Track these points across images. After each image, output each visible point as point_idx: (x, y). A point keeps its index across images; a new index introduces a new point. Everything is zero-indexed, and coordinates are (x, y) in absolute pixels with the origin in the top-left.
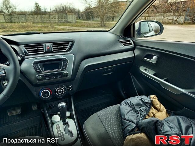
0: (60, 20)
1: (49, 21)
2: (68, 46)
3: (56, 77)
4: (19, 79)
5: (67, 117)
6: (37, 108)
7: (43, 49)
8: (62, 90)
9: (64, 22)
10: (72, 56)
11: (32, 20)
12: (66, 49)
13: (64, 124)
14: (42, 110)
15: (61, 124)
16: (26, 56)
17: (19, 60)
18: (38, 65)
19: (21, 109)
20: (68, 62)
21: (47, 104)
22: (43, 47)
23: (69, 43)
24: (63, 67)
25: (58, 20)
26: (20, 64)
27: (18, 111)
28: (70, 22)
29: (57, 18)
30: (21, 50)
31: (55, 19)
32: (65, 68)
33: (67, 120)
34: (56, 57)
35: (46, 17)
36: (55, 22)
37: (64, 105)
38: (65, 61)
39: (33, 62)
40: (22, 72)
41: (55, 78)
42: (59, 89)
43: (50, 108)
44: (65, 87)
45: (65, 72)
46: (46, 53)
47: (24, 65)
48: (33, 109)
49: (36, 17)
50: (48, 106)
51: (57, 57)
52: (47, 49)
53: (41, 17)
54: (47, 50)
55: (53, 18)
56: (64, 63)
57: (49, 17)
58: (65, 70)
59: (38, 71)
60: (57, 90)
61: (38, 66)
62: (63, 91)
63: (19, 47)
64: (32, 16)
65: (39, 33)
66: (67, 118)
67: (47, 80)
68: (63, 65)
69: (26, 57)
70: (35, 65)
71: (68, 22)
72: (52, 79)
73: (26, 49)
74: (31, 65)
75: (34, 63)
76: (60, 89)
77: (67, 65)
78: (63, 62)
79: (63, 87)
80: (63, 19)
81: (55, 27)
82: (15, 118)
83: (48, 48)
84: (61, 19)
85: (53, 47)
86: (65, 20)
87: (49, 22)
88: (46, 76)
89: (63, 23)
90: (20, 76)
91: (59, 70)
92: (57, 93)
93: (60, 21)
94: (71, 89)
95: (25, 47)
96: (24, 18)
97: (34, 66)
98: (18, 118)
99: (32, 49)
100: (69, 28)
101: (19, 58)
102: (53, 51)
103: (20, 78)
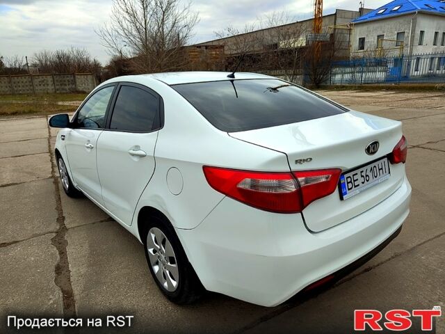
0: (57, 87)
1: (31, 90)
9: (68, 91)
25: (53, 87)
28: (84, 93)
29: (50, 83)
31: (46, 87)
35: (22, 82)
36: (48, 93)
53: (9, 83)
55: (40, 85)
57: (31, 81)
71: (78, 92)
80: (65, 85)
81: (60, 103)
84: (61, 85)
89: (67, 93)
93: (58, 90)
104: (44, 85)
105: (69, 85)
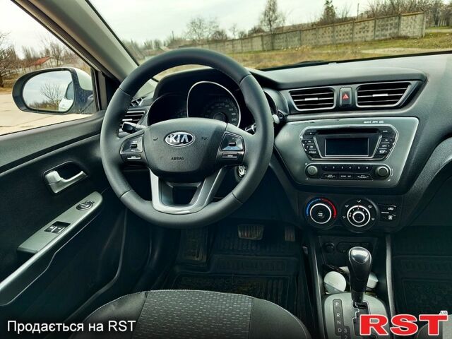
0: (377, 33)
1: (350, 38)
2: (403, 92)
3: (355, 177)
4: (269, 167)
5: (367, 289)
6: (294, 240)
7: (332, 101)
8: (365, 212)
9: (388, 37)
10: (414, 123)
11: (313, 42)
12: (396, 102)
13: (354, 306)
14: (304, 247)
15: (347, 301)
16: (291, 114)
17: (274, 123)
18: (315, 138)
19: (262, 230)
20: (397, 138)
21: (319, 237)
22: (332, 96)
23: (409, 84)
24: (378, 150)
25: (373, 34)
26: (277, 132)
27: (257, 234)
28: (406, 38)
29: (371, 29)
30: (282, 101)
31: (366, 34)
32: (385, 155)
33: (367, 298)
34: (362, 122)
35: (344, 31)
36: (365, 41)
37: (365, 258)
38: (389, 134)
39: (303, 131)
40: (276, 152)
41: (349, 179)
42: (356, 209)
43: (323, 249)
44: (373, 207)
45: (383, 166)
46: (338, 109)
47: (284, 136)
48: (286, 238)
49: (323, 34)
50: (321, 245)
51: (367, 124)
52: (343, 100)
53: (333, 32)
54: (341, 103)
55: (360, 32)
56: (383, 140)
57: (352, 30)
58: (383, 160)
59: (312, 155)
60: (352, 212)
61: (313, 142)
62: (367, 217)
63: (279, 94)
64: (313, 32)
65: (327, 63)
66: (368, 291)
67: (330, 178)
68: (380, 146)
69: (289, 118)
70: (307, 137)
71: (400, 38)
72: (343, 179)
73: (294, 98)
74: (298, 136)
75: (307, 133)
76: (361, 209)
77: (391, 146)
78: (380, 137)
79: (370, 207)
80: (387, 30)
81: (364, 51)
82: (249, 246)
83: (346, 97)
84: (382, 30)
85: (359, 94)
86: (391, 31)
87: (351, 41)
88: (329, 169)
89: (386, 39)
90: (272, 161)
91: (366, 157)
92: (351, 218)
93: (377, 36)
94: (390, 217)
95: (292, 93)
96: (297, 38)
97: (303, 142)
98: (254, 248)
99: (306, 100)
100: (400, 51)
101: (276, 118)
102: (357, 105)
103: (270, 164)
104: (364, 32)
105: (391, 29)
